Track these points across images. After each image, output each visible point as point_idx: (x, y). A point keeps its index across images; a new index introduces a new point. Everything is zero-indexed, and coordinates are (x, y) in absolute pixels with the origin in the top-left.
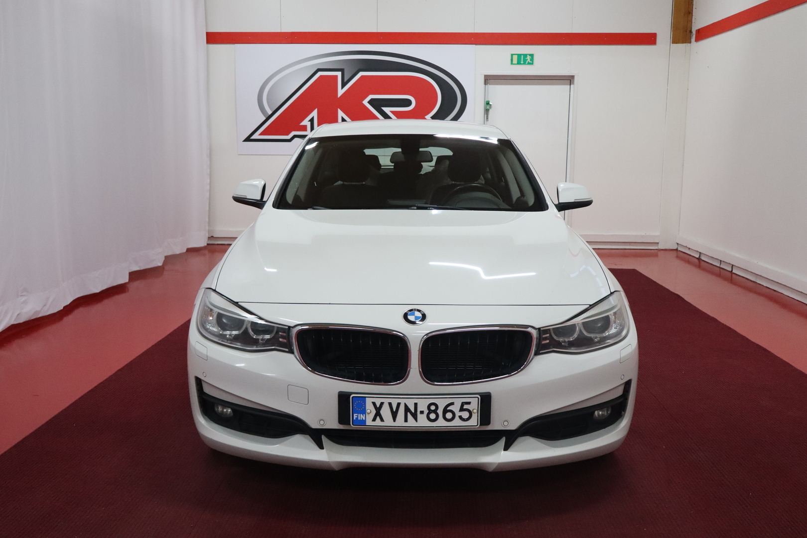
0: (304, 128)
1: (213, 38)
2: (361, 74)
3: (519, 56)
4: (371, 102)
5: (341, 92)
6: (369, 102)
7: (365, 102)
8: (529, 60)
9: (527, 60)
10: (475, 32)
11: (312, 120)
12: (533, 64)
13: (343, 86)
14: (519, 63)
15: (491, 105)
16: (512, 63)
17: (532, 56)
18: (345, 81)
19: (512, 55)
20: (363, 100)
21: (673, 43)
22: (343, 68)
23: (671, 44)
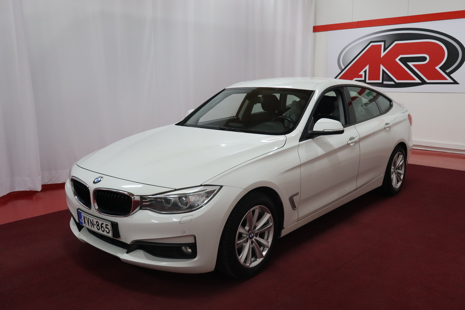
0: (361, 76)
1: (317, 29)
4: (401, 60)
5: (383, 54)
7: (397, 60)
11: (365, 72)
13: (384, 50)
22: (385, 40)
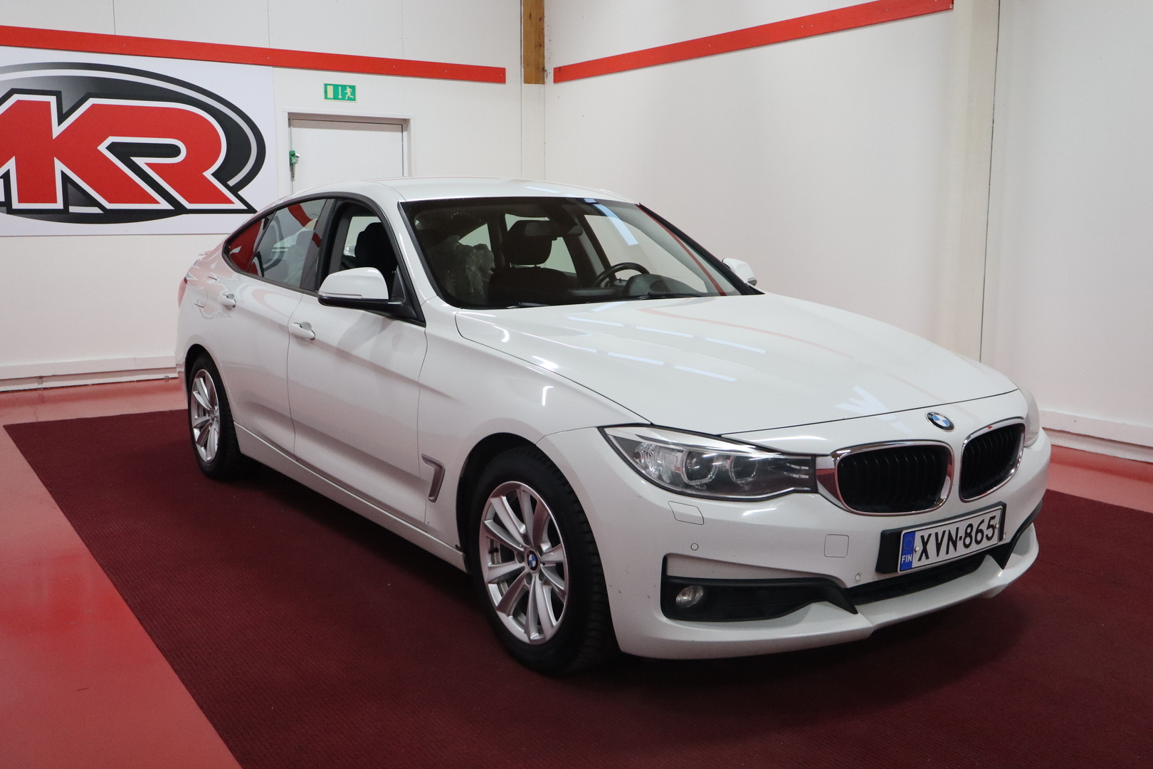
2: (92, 101)
3: (336, 87)
4: (113, 149)
6: (109, 148)
8: (349, 94)
9: (347, 93)
10: (271, 47)
12: (355, 100)
13: (61, 120)
14: (335, 98)
15: (298, 157)
16: (326, 98)
17: (353, 88)
18: (64, 111)
19: (326, 85)
20: (99, 145)
21: (525, 83)
22: (59, 90)
23: (523, 84)
